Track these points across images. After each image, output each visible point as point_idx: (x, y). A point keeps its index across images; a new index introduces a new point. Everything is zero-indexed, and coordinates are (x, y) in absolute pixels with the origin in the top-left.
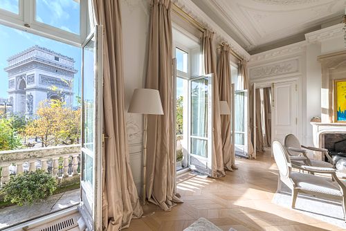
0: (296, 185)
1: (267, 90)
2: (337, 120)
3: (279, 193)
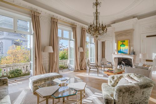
2: (118, 53)
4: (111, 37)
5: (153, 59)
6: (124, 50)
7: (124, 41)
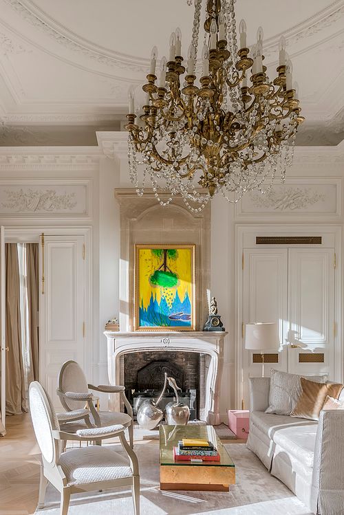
0: (67, 479)
1: (33, 249)
2: (139, 325)
3: (42, 508)
4: (85, 214)
5: (281, 349)
6: (169, 302)
7: (173, 252)
